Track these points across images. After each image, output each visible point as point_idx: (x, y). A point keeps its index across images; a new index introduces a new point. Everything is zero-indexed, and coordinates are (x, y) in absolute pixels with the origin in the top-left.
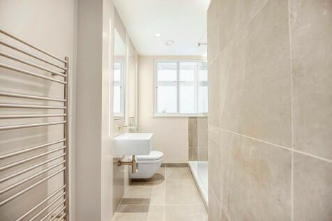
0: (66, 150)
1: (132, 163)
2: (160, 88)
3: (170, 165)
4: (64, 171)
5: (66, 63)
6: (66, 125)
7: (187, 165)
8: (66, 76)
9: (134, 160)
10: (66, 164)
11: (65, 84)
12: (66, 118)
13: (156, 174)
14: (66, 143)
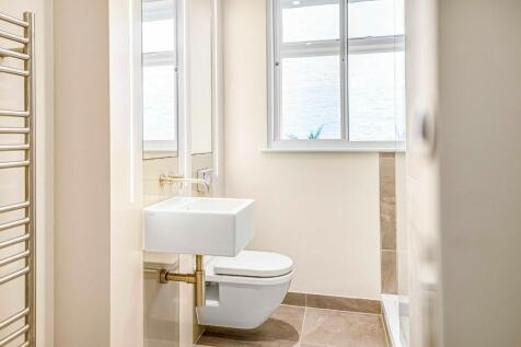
0: (30, 227)
1: (194, 277)
2: (288, 65)
3: (320, 302)
4: (26, 274)
5: (26, 28)
6: (29, 170)
7: (377, 308)
8: (27, 56)
9: (199, 270)
10: (30, 259)
11: (26, 77)
12: (29, 152)
13: (270, 321)
14: (29, 210)
